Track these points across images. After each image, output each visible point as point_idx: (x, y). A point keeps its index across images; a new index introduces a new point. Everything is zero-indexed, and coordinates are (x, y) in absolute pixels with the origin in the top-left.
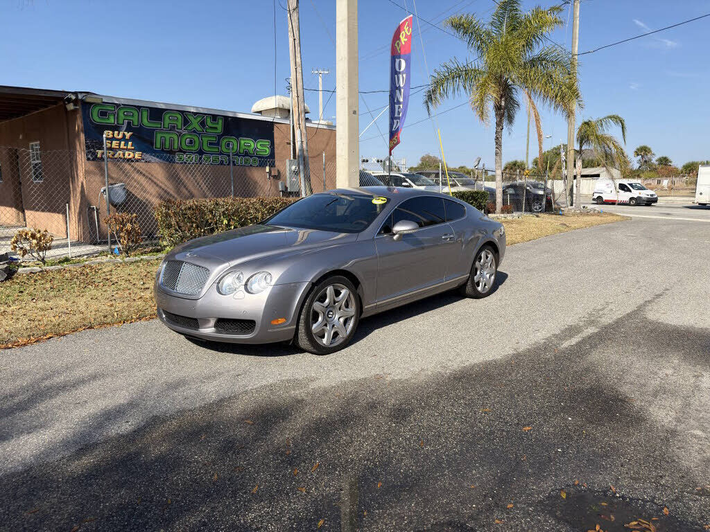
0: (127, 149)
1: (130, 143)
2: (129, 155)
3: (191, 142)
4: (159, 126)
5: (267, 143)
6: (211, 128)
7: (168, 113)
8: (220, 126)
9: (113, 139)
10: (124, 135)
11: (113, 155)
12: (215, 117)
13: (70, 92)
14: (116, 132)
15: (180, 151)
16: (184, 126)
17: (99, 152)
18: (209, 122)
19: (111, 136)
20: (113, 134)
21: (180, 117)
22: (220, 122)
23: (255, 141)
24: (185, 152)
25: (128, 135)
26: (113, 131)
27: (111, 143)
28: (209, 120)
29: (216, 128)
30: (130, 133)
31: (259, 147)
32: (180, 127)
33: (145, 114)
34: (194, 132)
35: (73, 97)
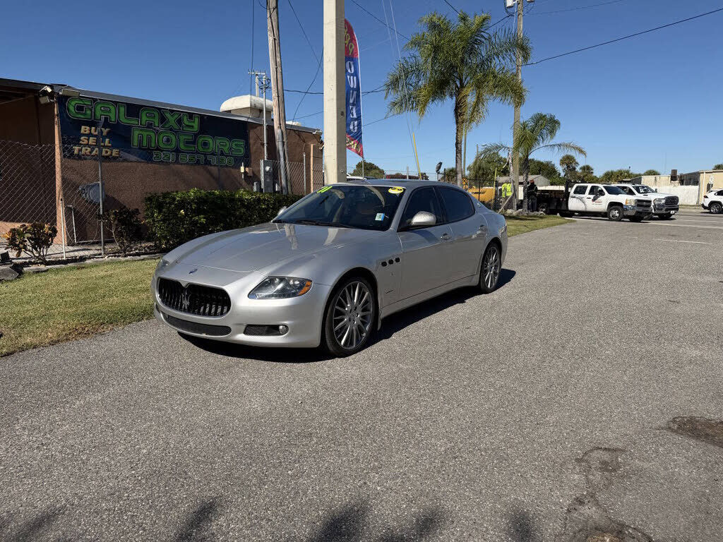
0: (104, 146)
1: (107, 140)
2: (107, 152)
3: (168, 140)
4: (137, 123)
5: (242, 143)
6: (187, 126)
7: (145, 110)
8: (196, 124)
9: (90, 135)
10: (102, 132)
11: (90, 152)
12: (191, 116)
13: (46, 85)
14: (93, 128)
15: (157, 149)
16: (162, 123)
17: (76, 149)
18: (186, 121)
19: (88, 132)
20: (90, 130)
21: (156, 114)
22: (197, 120)
23: (230, 140)
24: (162, 151)
25: (105, 131)
26: (90, 127)
27: (88, 140)
28: (185, 118)
29: (193, 127)
30: (107, 129)
31: (234, 146)
32: (157, 125)
33: (122, 110)
34: (171, 129)
35: (49, 90)
